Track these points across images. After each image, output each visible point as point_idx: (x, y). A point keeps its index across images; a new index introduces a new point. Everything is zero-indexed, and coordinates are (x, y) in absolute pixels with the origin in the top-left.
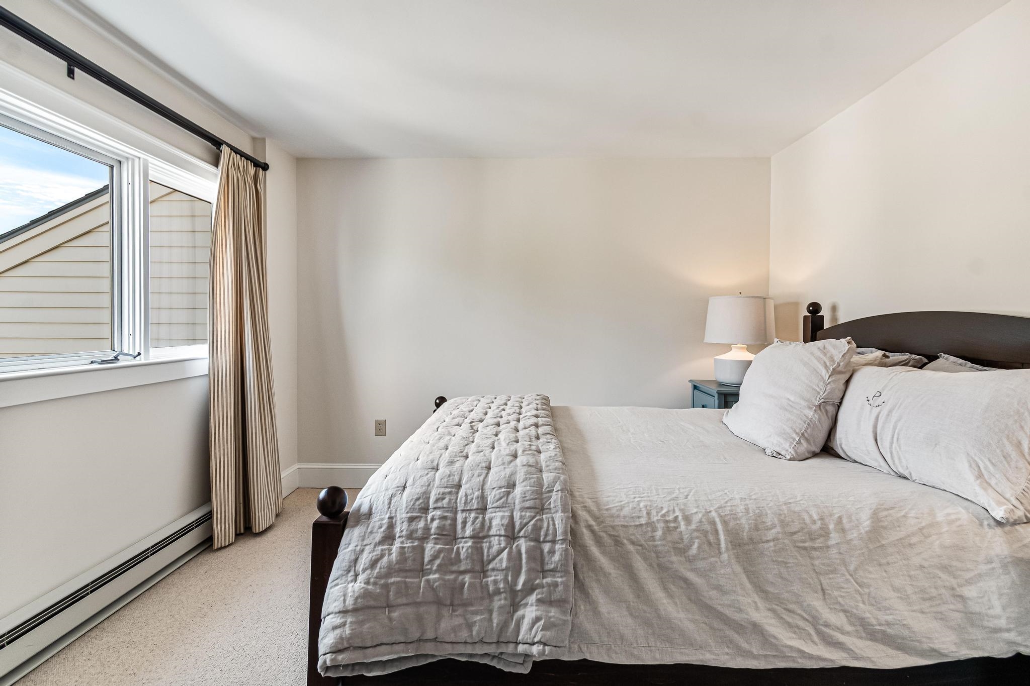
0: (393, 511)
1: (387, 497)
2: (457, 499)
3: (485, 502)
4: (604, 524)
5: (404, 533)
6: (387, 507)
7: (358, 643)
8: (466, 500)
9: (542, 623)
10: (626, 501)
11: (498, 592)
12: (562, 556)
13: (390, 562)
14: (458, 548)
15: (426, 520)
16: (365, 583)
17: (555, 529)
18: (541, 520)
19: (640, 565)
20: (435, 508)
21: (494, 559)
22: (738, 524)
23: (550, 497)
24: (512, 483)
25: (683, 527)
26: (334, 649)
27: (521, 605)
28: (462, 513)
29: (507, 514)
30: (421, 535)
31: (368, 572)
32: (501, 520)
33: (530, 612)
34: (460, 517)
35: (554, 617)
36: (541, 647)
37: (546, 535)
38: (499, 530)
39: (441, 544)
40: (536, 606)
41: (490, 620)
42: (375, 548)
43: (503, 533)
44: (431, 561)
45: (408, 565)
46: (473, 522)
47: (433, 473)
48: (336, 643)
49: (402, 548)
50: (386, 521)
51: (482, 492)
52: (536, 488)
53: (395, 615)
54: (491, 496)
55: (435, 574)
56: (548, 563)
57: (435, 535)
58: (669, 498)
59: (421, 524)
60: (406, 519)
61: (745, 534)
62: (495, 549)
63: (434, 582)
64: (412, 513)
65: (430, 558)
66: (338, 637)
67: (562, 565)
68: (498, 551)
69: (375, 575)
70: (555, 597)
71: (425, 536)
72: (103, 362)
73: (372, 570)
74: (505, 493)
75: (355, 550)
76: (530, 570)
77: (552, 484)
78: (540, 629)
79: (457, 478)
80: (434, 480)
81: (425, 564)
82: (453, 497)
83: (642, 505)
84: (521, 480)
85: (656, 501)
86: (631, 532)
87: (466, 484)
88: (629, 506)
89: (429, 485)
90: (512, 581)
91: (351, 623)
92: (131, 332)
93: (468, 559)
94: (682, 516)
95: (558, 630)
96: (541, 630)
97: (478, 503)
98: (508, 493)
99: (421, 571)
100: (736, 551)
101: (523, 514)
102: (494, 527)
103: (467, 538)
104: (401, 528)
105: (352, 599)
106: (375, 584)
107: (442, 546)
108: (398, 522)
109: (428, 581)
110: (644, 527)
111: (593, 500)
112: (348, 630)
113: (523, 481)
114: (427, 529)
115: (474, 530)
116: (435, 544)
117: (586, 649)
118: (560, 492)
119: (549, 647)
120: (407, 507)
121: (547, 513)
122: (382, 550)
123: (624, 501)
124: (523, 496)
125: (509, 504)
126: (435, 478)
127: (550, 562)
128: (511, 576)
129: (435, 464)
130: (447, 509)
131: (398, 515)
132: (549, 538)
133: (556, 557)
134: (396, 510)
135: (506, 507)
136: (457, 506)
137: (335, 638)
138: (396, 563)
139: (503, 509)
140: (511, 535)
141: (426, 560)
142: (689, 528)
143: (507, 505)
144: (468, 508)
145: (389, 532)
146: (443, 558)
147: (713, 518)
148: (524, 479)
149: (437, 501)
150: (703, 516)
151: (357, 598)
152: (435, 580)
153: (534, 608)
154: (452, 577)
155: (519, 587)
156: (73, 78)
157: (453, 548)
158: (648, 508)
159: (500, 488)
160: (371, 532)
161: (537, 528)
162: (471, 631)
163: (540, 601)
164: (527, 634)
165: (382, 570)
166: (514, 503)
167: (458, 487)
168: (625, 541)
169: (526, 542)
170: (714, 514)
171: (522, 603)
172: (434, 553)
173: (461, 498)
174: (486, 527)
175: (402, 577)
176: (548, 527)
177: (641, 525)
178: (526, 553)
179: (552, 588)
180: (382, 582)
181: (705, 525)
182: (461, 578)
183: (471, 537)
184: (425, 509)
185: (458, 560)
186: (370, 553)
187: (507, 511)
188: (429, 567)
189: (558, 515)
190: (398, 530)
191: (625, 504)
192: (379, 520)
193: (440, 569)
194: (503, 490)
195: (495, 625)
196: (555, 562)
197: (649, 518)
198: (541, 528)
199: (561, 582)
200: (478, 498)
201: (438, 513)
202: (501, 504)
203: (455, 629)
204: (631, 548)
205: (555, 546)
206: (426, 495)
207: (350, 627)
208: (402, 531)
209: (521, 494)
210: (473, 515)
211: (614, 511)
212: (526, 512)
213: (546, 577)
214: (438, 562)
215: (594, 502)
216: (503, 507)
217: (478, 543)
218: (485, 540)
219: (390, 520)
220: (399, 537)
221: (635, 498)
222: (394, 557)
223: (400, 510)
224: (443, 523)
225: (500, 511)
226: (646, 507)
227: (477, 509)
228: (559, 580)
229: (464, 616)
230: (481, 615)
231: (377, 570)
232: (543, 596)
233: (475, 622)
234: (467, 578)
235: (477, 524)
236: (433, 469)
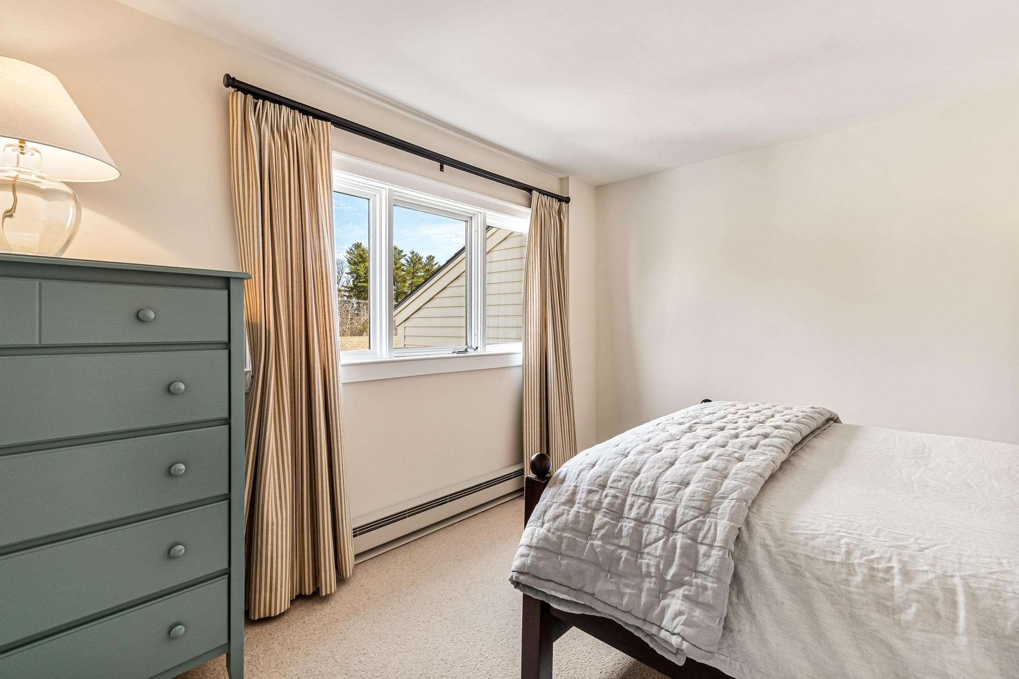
0: (579, 482)
1: (578, 470)
2: (631, 484)
3: (655, 492)
4: (784, 548)
5: (582, 501)
6: (575, 477)
7: (533, 572)
8: (639, 486)
9: (683, 618)
10: (823, 532)
11: (648, 575)
12: (716, 562)
13: (567, 521)
14: (622, 526)
15: (601, 495)
16: (547, 531)
17: (715, 534)
18: (704, 522)
19: (823, 606)
20: (611, 487)
21: (650, 544)
22: (998, 605)
23: (721, 503)
24: (686, 481)
25: (897, 581)
26: (518, 570)
27: (669, 595)
28: (632, 497)
29: (671, 508)
30: (595, 506)
31: (551, 523)
32: (664, 512)
33: (675, 603)
34: (629, 500)
35: (697, 617)
36: (680, 639)
37: (704, 537)
38: (660, 520)
39: (608, 518)
40: (682, 600)
41: (639, 597)
42: (559, 506)
43: (663, 523)
44: (598, 529)
45: (579, 527)
46: (639, 507)
47: (621, 458)
48: (521, 566)
49: (578, 512)
50: (572, 488)
51: (655, 483)
52: (708, 491)
53: (564, 562)
54: (662, 488)
55: (599, 540)
56: (701, 565)
57: (605, 509)
58: (892, 544)
59: (596, 497)
60: (586, 490)
61: (1009, 623)
62: (653, 536)
63: (597, 548)
64: (592, 486)
65: (597, 527)
66: (522, 563)
67: (714, 571)
68: (655, 539)
69: (555, 527)
70: (701, 599)
71: (597, 508)
72: (459, 352)
73: (553, 523)
74: (675, 488)
75: (546, 504)
76: (681, 565)
77: (730, 492)
78: (682, 622)
79: (638, 467)
80: (618, 464)
81: (593, 530)
82: (629, 482)
83: (843, 541)
84: (697, 481)
85: (869, 542)
86: (817, 567)
87: (644, 473)
88: (825, 537)
89: (612, 467)
90: (663, 569)
91: (532, 556)
92: (476, 333)
93: (628, 538)
94: (900, 569)
95: (700, 631)
96: (682, 624)
97: (648, 491)
98: (679, 489)
99: (588, 534)
100: (985, 640)
101: (687, 511)
102: (656, 516)
103: (630, 519)
104: (581, 497)
105: (536, 539)
106: (553, 533)
107: (609, 520)
108: (580, 491)
109: (592, 545)
110: (837, 566)
111: (781, 520)
112: (529, 561)
113: (699, 482)
114: (600, 502)
115: (638, 514)
116: (604, 516)
117: (748, 672)
118: (734, 501)
119: (687, 644)
120: (589, 481)
121: (712, 518)
122: (564, 510)
123: (821, 531)
124: (692, 495)
125: (676, 499)
126: (620, 462)
127: (703, 564)
128: (663, 564)
129: (627, 451)
130: (620, 490)
131: (582, 485)
132: (707, 541)
133: (711, 562)
134: (581, 482)
135: (672, 501)
136: (629, 490)
137: (521, 563)
138: (571, 523)
139: (670, 503)
140: (670, 528)
141: (594, 527)
142: (907, 586)
143: (674, 500)
144: (638, 494)
145: (572, 497)
146: (607, 530)
147: (954, 585)
148: (699, 480)
149: (614, 481)
150: (936, 578)
151: (539, 540)
152: (598, 546)
153: (680, 602)
154: (613, 548)
155: (669, 577)
156: (443, 171)
157: (618, 525)
158: (851, 546)
159: (673, 483)
160: (560, 494)
161: (696, 529)
162: (622, 600)
163: (686, 597)
164: (668, 622)
165: (560, 525)
166: (681, 500)
167: (636, 474)
168: (808, 575)
169: (683, 538)
170: (957, 580)
171: (670, 593)
172: (601, 523)
173: (635, 484)
174: (650, 514)
175: (573, 535)
176: (709, 530)
177: (834, 563)
178: (681, 548)
179: (700, 589)
180: (559, 533)
181: (935, 589)
182: (619, 551)
183: (634, 520)
184: (603, 486)
185: (619, 535)
186: (555, 509)
187: (672, 505)
188: (595, 533)
189: (722, 522)
190: (578, 497)
191: (819, 534)
192: (569, 485)
193: (604, 537)
194: (675, 485)
195: (642, 603)
196: (708, 566)
197: (848, 558)
198: (700, 529)
199: (711, 587)
200: (649, 487)
201: (612, 491)
202: (668, 498)
203: (609, 592)
204: (814, 583)
205: (712, 551)
206: (607, 474)
207: (531, 558)
208: (581, 499)
209: (691, 492)
210: (641, 501)
211: (801, 538)
212: (690, 510)
213: (697, 578)
214: (602, 532)
215: (781, 522)
216: (669, 501)
217: (640, 526)
218: (646, 526)
219: (575, 488)
220: (578, 503)
221: (838, 531)
222: (571, 517)
223: (584, 482)
224: (614, 501)
225: (665, 504)
226: (848, 544)
227: (646, 497)
228: (710, 585)
229: (617, 584)
230: (632, 589)
231: (557, 524)
232: (691, 593)
233: (626, 593)
234: (624, 553)
235: (642, 509)
236: (623, 455)
